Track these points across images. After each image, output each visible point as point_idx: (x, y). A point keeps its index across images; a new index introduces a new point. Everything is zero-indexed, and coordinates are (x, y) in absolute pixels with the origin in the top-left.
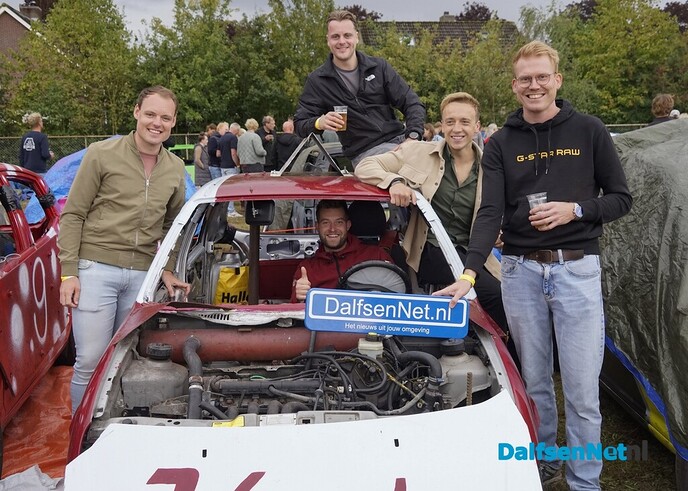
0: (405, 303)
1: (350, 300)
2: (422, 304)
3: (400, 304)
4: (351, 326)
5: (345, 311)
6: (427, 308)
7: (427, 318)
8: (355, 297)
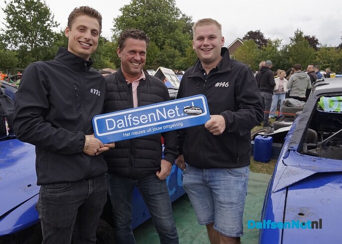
0: (161, 109)
1: (122, 117)
2: (173, 107)
3: (157, 110)
4: (128, 135)
5: (121, 125)
6: (177, 109)
7: (179, 115)
8: (125, 114)
